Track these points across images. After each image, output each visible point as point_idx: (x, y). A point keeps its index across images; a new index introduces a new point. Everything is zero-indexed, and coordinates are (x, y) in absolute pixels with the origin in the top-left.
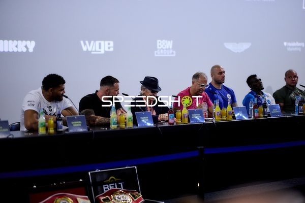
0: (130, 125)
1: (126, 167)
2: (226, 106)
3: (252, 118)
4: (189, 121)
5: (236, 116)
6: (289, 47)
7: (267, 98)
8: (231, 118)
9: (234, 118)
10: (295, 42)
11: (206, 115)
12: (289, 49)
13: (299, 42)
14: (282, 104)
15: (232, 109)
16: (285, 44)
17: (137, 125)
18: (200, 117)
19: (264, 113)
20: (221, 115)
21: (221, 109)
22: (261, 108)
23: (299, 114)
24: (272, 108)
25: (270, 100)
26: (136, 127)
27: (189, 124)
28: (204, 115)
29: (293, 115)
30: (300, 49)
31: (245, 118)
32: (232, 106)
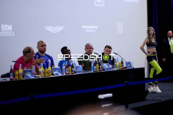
2: (48, 67)
3: (65, 74)
4: (23, 77)
5: (54, 73)
6: (86, 29)
7: (74, 62)
8: (51, 74)
9: (53, 74)
10: (91, 26)
11: (34, 73)
12: (87, 31)
13: (94, 26)
14: (83, 65)
15: (52, 69)
18: (31, 74)
19: (72, 71)
20: (44, 73)
21: (44, 69)
22: (70, 68)
23: (94, 71)
24: (77, 67)
27: (23, 79)
28: (33, 73)
29: (90, 72)
30: (94, 31)
31: (60, 75)
32: (51, 67)
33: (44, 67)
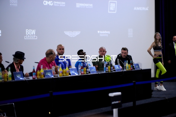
0: (10, 79)
1: (8, 104)
3: (80, 74)
4: (44, 76)
5: (71, 73)
6: (101, 34)
7: (88, 63)
8: (68, 74)
9: (70, 74)
10: (105, 31)
11: (54, 73)
12: (101, 35)
13: (107, 31)
14: (97, 66)
15: (69, 70)
16: (99, 32)
17: (14, 80)
18: (51, 74)
19: (87, 71)
20: (63, 73)
21: (63, 70)
22: (85, 68)
23: (106, 72)
24: (91, 68)
25: (90, 64)
26: (13, 81)
27: (44, 78)
28: (53, 73)
29: (102, 72)
30: (107, 35)
31: (77, 74)
32: (69, 68)
33: (62, 68)
